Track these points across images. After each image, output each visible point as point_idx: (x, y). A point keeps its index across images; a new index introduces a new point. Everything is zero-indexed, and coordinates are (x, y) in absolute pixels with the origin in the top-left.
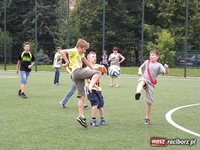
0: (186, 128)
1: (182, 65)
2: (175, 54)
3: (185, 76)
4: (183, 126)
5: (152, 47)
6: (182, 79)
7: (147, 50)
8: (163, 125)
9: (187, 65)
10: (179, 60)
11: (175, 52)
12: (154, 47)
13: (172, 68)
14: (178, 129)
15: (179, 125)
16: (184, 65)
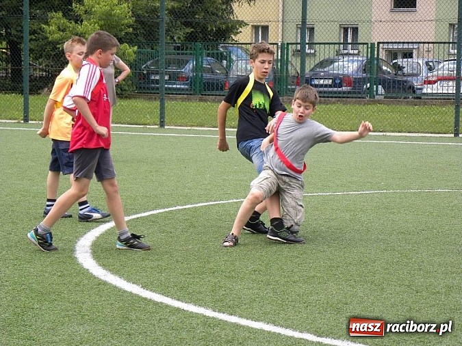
0: (129, 280)
1: (153, 89)
2: (134, 56)
3: (162, 125)
4: (121, 276)
5: (62, 29)
6: (154, 132)
7: (47, 38)
8: (59, 274)
9: (166, 88)
10: (148, 74)
11: (136, 48)
12: (70, 31)
13: (126, 97)
14: (105, 283)
15: (110, 271)
16: (158, 89)
